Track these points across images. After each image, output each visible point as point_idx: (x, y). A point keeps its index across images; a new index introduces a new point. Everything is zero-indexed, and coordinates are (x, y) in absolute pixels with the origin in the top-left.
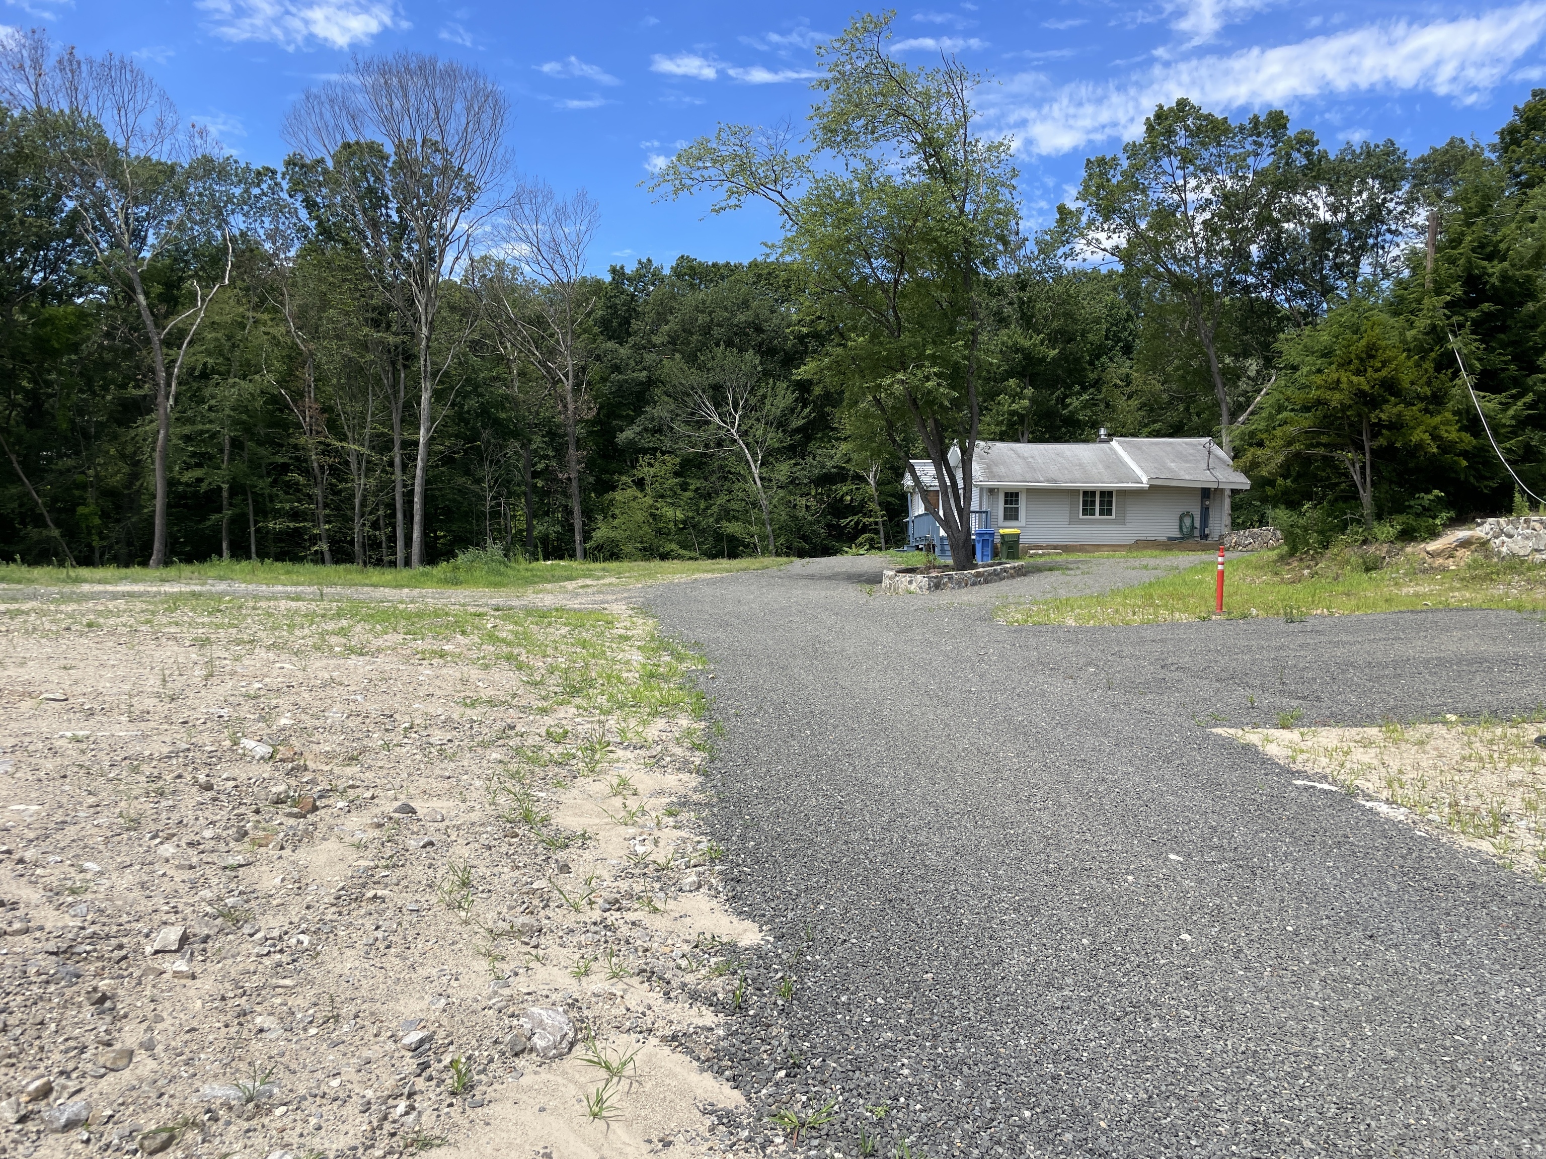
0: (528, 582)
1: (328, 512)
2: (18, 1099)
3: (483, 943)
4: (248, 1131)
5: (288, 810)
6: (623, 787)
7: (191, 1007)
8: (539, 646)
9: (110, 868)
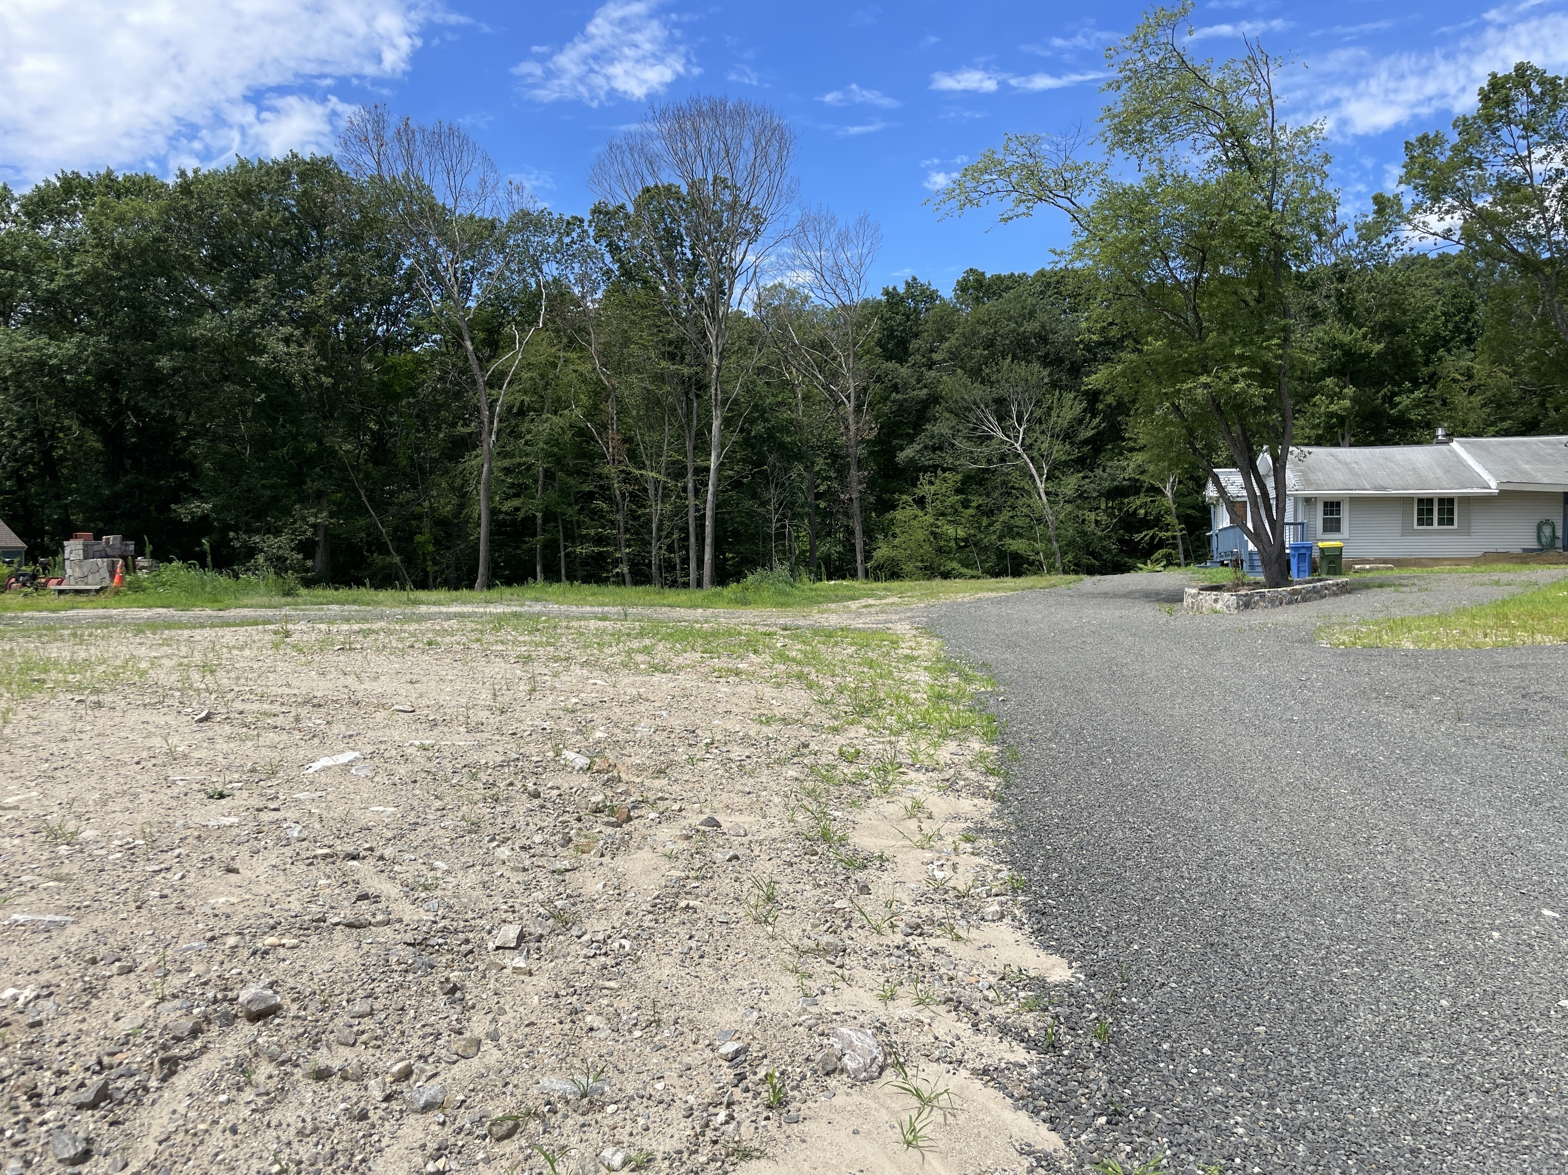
0: (813, 602)
1: (628, 536)
2: (384, 1079)
3: (791, 961)
4: (583, 1125)
5: (606, 819)
6: (916, 809)
7: (529, 1002)
8: (828, 666)
9: (456, 867)
